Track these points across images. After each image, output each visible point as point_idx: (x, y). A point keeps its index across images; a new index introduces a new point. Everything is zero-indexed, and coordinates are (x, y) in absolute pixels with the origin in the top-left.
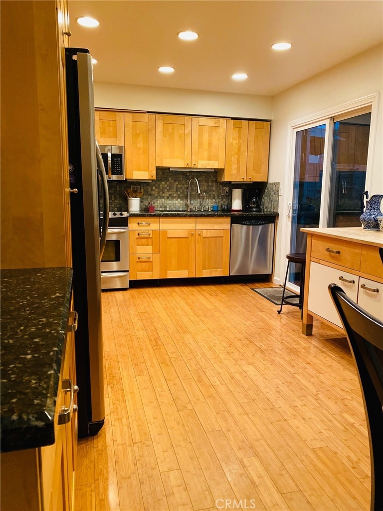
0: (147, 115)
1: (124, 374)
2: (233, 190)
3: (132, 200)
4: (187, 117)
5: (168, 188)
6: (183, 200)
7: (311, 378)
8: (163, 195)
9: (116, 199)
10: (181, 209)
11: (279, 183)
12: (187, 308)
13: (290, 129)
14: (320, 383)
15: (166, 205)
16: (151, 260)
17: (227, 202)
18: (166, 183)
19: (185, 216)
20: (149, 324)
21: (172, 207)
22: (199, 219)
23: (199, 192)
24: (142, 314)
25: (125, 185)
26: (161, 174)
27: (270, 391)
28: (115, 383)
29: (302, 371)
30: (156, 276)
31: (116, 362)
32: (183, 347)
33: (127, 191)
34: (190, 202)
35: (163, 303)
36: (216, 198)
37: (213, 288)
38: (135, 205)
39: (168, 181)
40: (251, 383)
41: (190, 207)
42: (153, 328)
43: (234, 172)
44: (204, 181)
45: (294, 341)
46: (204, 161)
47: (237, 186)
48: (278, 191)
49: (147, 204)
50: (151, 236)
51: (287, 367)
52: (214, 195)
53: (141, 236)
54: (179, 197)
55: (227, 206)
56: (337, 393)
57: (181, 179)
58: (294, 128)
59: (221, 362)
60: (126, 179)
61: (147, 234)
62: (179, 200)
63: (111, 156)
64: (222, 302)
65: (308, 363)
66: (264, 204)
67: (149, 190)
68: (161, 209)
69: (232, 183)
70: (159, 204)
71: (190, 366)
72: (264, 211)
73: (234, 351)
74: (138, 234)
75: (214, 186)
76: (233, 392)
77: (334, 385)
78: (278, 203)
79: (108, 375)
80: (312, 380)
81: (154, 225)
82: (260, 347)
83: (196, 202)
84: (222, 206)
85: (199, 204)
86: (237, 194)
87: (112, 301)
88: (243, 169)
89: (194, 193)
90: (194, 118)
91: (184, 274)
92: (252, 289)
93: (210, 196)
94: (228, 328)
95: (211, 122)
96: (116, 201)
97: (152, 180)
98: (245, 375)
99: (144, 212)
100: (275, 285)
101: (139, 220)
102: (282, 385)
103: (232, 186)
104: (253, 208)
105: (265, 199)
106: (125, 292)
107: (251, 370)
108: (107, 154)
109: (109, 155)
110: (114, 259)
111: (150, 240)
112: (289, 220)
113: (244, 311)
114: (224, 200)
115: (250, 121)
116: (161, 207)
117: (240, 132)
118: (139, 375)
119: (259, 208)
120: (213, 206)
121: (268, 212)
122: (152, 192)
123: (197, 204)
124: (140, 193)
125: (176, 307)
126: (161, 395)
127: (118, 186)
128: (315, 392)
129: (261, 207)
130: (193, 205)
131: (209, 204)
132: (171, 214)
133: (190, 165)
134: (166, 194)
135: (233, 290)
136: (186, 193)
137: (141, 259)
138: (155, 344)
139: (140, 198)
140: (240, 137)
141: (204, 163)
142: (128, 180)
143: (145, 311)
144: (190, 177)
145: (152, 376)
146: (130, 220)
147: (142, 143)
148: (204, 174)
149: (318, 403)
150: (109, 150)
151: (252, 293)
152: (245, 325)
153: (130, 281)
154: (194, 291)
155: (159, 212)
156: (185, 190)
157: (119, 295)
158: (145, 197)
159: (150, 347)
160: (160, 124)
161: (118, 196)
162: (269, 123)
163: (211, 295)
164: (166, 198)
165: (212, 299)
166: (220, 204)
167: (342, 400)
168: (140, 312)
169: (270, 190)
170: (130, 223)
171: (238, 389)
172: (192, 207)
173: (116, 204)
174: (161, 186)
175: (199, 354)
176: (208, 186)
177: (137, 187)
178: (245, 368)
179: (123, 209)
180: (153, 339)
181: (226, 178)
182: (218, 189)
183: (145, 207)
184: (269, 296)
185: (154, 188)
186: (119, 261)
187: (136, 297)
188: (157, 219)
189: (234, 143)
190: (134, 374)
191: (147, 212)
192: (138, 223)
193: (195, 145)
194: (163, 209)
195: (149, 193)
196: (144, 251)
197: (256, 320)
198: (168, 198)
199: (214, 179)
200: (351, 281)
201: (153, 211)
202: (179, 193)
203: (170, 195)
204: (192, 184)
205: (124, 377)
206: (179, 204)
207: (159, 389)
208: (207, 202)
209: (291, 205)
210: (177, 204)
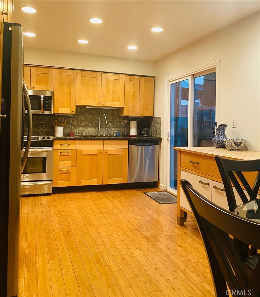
0: (70, 71)
1: (40, 258)
2: (130, 121)
3: (57, 128)
4: (98, 73)
5: (84, 120)
6: (95, 128)
7: (181, 257)
8: (81, 125)
9: (46, 127)
10: (94, 135)
11: (161, 117)
12: (94, 207)
13: (166, 82)
14: (188, 261)
15: (82, 131)
16: (70, 172)
17: (126, 130)
18: (83, 117)
19: (96, 139)
20: (64, 220)
21: (87, 133)
22: (105, 142)
23: (106, 123)
24: (59, 212)
25: (53, 117)
26: (80, 110)
27: (150, 268)
28: (32, 266)
29: (175, 252)
30: (73, 184)
31: (34, 250)
32: (88, 237)
33: (54, 122)
34: (100, 130)
35: (77, 204)
36: (119, 127)
37: (116, 193)
38: (60, 131)
39: (85, 115)
40: (137, 262)
41: (100, 133)
42: (67, 224)
43: (131, 110)
44: (110, 116)
45: (171, 230)
46: (110, 102)
47: (133, 119)
48: (160, 123)
49: (69, 131)
50: (70, 154)
51: (164, 249)
52: (117, 125)
53: (62, 154)
54: (92, 126)
55: (126, 133)
56: (199, 268)
57: (94, 114)
58: (169, 82)
59: (115, 247)
60: (54, 114)
61: (67, 153)
62: (92, 128)
63: (44, 98)
64: (121, 202)
65: (180, 246)
66: (152, 132)
67: (71, 121)
68: (79, 135)
69: (130, 117)
70: (77, 131)
71: (92, 251)
72: (152, 137)
73: (126, 239)
74: (61, 152)
75: (118, 119)
76: (123, 270)
77: (198, 262)
78: (161, 131)
79: (26, 260)
80: (182, 259)
81: (73, 146)
82: (146, 235)
83: (105, 130)
84: (123, 133)
85: (106, 131)
86: (133, 124)
87: (38, 203)
88: (137, 108)
89: (103, 123)
90: (103, 74)
91: (94, 182)
92: (144, 193)
93: (114, 125)
94: (123, 222)
95: (115, 77)
96: (46, 129)
97: (73, 115)
98: (133, 256)
99: (67, 137)
100: (161, 189)
101: (62, 142)
102: (160, 263)
103: (130, 119)
104: (144, 134)
105: (152, 129)
106: (48, 197)
107: (137, 253)
108: (41, 96)
109: (42, 96)
110: (41, 171)
111: (69, 157)
112: (168, 143)
113: (137, 209)
114: (125, 129)
115: (141, 77)
116: (79, 133)
117: (134, 84)
118: (51, 260)
119: (149, 134)
120: (117, 133)
121: (154, 137)
122: (73, 123)
123: (105, 131)
124: (64, 123)
125: (87, 207)
126: (67, 274)
127: (48, 119)
128: (184, 268)
129: (150, 134)
130: (102, 132)
131: (114, 132)
132: (86, 138)
133: (100, 104)
134: (83, 125)
135: (129, 194)
136: (97, 123)
137: (61, 171)
138: (67, 235)
139: (64, 127)
140: (134, 87)
141: (110, 103)
142: (55, 114)
143: (62, 210)
144: (101, 112)
145: (61, 260)
146: (55, 142)
147: (66, 90)
148: (110, 111)
149: (185, 276)
150: (42, 94)
151: (143, 196)
152: (137, 219)
153: (52, 188)
154: (101, 195)
155: (77, 137)
156: (97, 122)
157: (44, 199)
158: (67, 126)
159: (62, 237)
160: (79, 77)
161: (48, 126)
162: (154, 78)
163: (113, 198)
164: (83, 127)
165: (114, 201)
166: (122, 132)
167: (203, 273)
168: (58, 212)
169: (155, 122)
170: (55, 144)
171: (127, 268)
172: (102, 133)
173: (46, 131)
174: (79, 118)
175: (100, 242)
176: (113, 119)
177: (62, 119)
178: (133, 251)
179: (51, 134)
180: (65, 231)
181: (125, 114)
182: (120, 121)
183: (67, 133)
184: (156, 198)
185: (74, 120)
186: (45, 173)
187: (57, 200)
188: (75, 142)
189: (130, 90)
190: (47, 258)
191: (68, 137)
192: (61, 145)
193: (104, 91)
194: (81, 135)
195: (71, 123)
196: (65, 165)
197: (145, 215)
198: (84, 127)
199: (117, 114)
200: (207, 184)
201: (73, 136)
202: (92, 123)
203: (86, 125)
204: (101, 117)
205: (40, 261)
206: (92, 132)
207: (65, 270)
208: (113, 130)
209: (169, 133)
210: (91, 131)
